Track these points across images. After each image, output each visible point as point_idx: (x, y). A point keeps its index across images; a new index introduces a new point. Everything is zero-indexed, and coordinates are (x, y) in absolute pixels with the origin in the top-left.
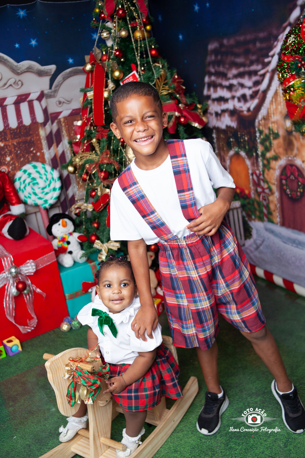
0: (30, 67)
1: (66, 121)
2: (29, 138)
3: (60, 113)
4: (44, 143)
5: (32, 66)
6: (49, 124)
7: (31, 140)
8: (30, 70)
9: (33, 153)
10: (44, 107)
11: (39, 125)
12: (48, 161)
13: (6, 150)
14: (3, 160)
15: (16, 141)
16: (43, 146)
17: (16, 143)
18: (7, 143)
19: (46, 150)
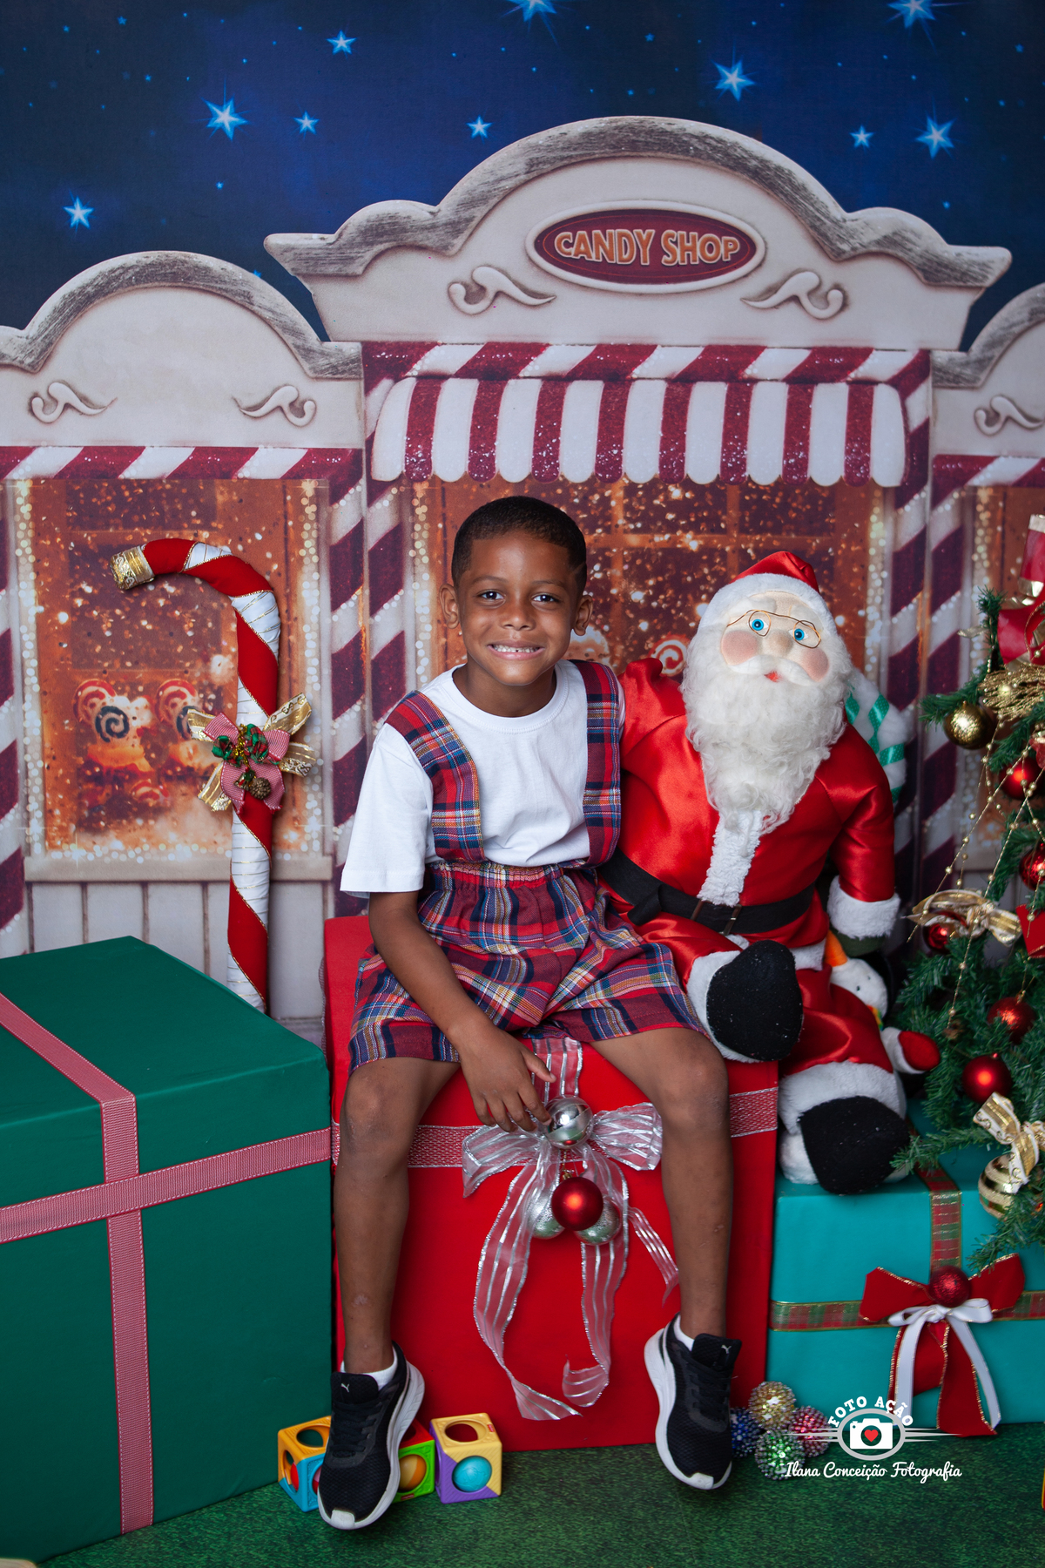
0: (897, 238)
1: (1001, 504)
2: (816, 542)
3: (984, 461)
4: (879, 579)
5: (909, 235)
6: (923, 501)
7: (822, 551)
8: (890, 251)
10: (916, 423)
12: (874, 660)
13: (706, 571)
14: (679, 610)
15: (757, 542)
16: (871, 592)
17: (755, 550)
18: (716, 542)
19: (881, 612)
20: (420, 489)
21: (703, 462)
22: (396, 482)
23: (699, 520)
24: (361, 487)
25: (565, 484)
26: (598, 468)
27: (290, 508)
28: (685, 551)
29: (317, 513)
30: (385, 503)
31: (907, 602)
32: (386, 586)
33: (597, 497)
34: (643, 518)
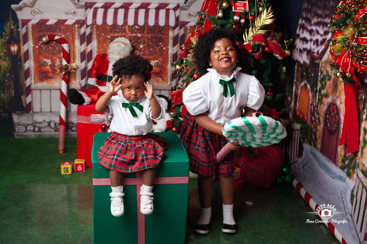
1: (191, 29)
3: (188, 22)
4: (171, 42)
6: (178, 29)
7: (161, 37)
9: (161, 47)
10: (177, 16)
11: (170, 28)
12: (170, 55)
13: (142, 40)
14: (137, 46)
15: (150, 35)
16: (169, 44)
17: (150, 37)
18: (143, 35)
19: (171, 47)
20: (95, 26)
21: (141, 22)
22: (91, 25)
23: (141, 32)
24: (85, 26)
25: (118, 26)
26: (124, 23)
27: (74, 29)
28: (138, 37)
29: (78, 30)
30: (89, 29)
31: (175, 45)
32: (89, 41)
33: (123, 28)
34: (131, 31)
